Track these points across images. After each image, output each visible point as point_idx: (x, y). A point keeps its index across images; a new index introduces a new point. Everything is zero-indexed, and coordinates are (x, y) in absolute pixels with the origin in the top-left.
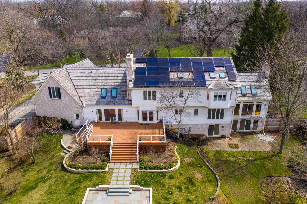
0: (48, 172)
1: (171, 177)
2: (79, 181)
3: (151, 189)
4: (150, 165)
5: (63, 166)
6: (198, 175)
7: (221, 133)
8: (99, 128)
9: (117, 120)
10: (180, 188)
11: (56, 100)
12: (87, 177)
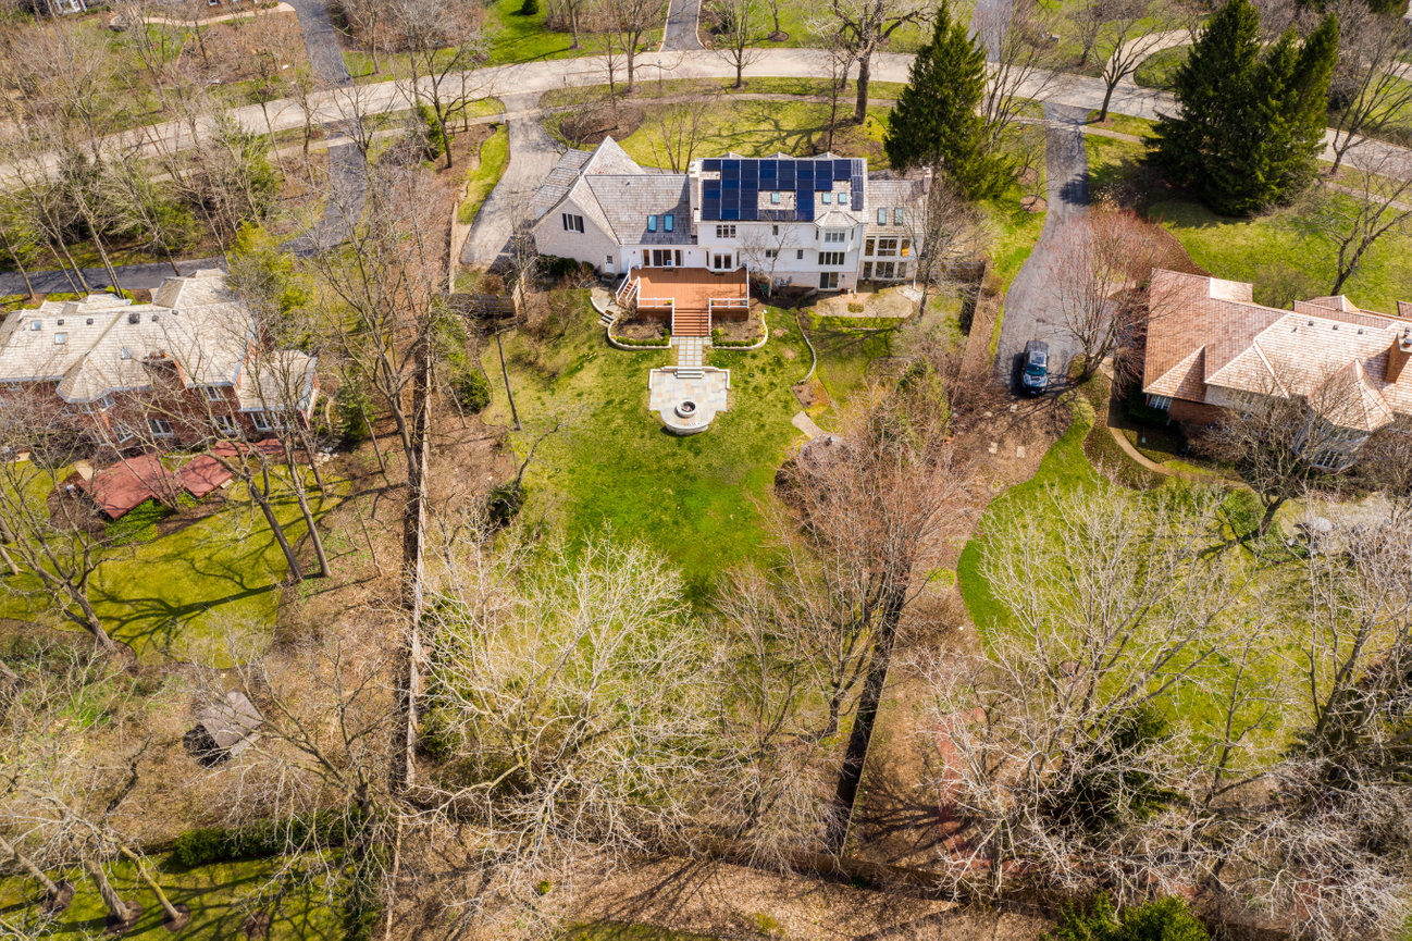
0: (591, 348)
1: (754, 357)
2: (636, 361)
3: (728, 371)
4: (727, 339)
5: (608, 340)
6: (789, 354)
7: (840, 285)
8: (647, 279)
9: (673, 265)
10: (763, 371)
11: (574, 233)
12: (647, 356)
